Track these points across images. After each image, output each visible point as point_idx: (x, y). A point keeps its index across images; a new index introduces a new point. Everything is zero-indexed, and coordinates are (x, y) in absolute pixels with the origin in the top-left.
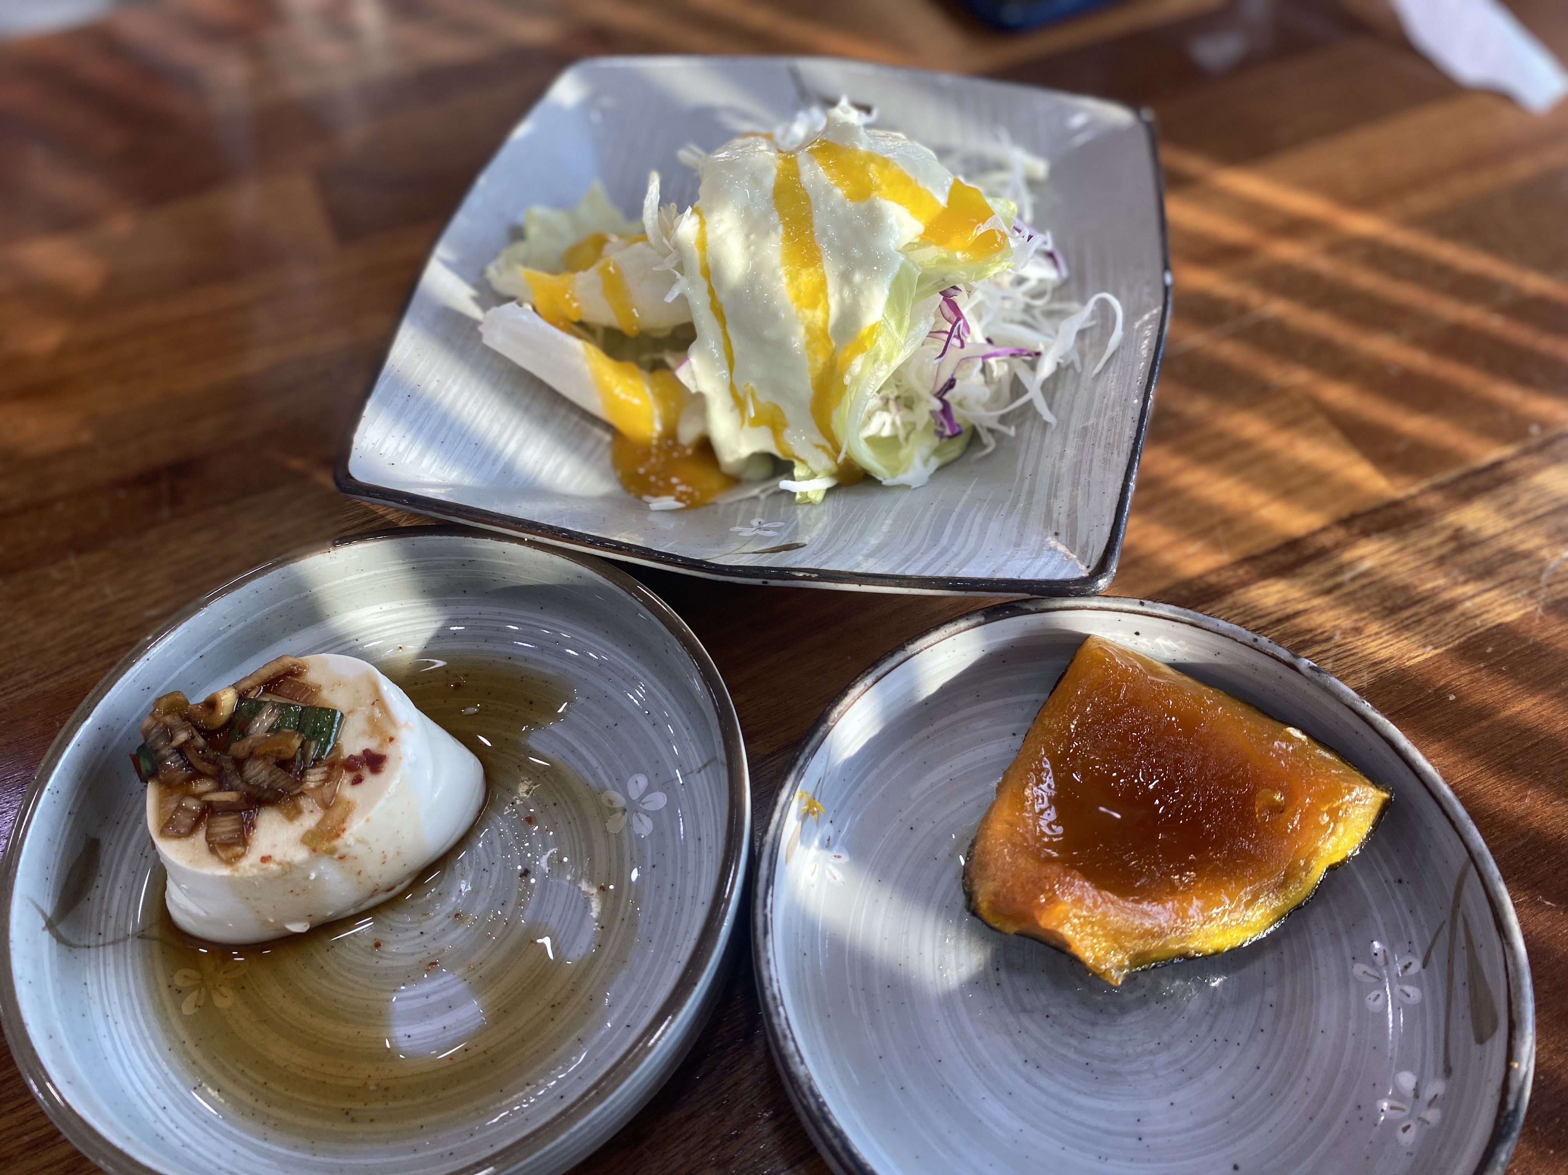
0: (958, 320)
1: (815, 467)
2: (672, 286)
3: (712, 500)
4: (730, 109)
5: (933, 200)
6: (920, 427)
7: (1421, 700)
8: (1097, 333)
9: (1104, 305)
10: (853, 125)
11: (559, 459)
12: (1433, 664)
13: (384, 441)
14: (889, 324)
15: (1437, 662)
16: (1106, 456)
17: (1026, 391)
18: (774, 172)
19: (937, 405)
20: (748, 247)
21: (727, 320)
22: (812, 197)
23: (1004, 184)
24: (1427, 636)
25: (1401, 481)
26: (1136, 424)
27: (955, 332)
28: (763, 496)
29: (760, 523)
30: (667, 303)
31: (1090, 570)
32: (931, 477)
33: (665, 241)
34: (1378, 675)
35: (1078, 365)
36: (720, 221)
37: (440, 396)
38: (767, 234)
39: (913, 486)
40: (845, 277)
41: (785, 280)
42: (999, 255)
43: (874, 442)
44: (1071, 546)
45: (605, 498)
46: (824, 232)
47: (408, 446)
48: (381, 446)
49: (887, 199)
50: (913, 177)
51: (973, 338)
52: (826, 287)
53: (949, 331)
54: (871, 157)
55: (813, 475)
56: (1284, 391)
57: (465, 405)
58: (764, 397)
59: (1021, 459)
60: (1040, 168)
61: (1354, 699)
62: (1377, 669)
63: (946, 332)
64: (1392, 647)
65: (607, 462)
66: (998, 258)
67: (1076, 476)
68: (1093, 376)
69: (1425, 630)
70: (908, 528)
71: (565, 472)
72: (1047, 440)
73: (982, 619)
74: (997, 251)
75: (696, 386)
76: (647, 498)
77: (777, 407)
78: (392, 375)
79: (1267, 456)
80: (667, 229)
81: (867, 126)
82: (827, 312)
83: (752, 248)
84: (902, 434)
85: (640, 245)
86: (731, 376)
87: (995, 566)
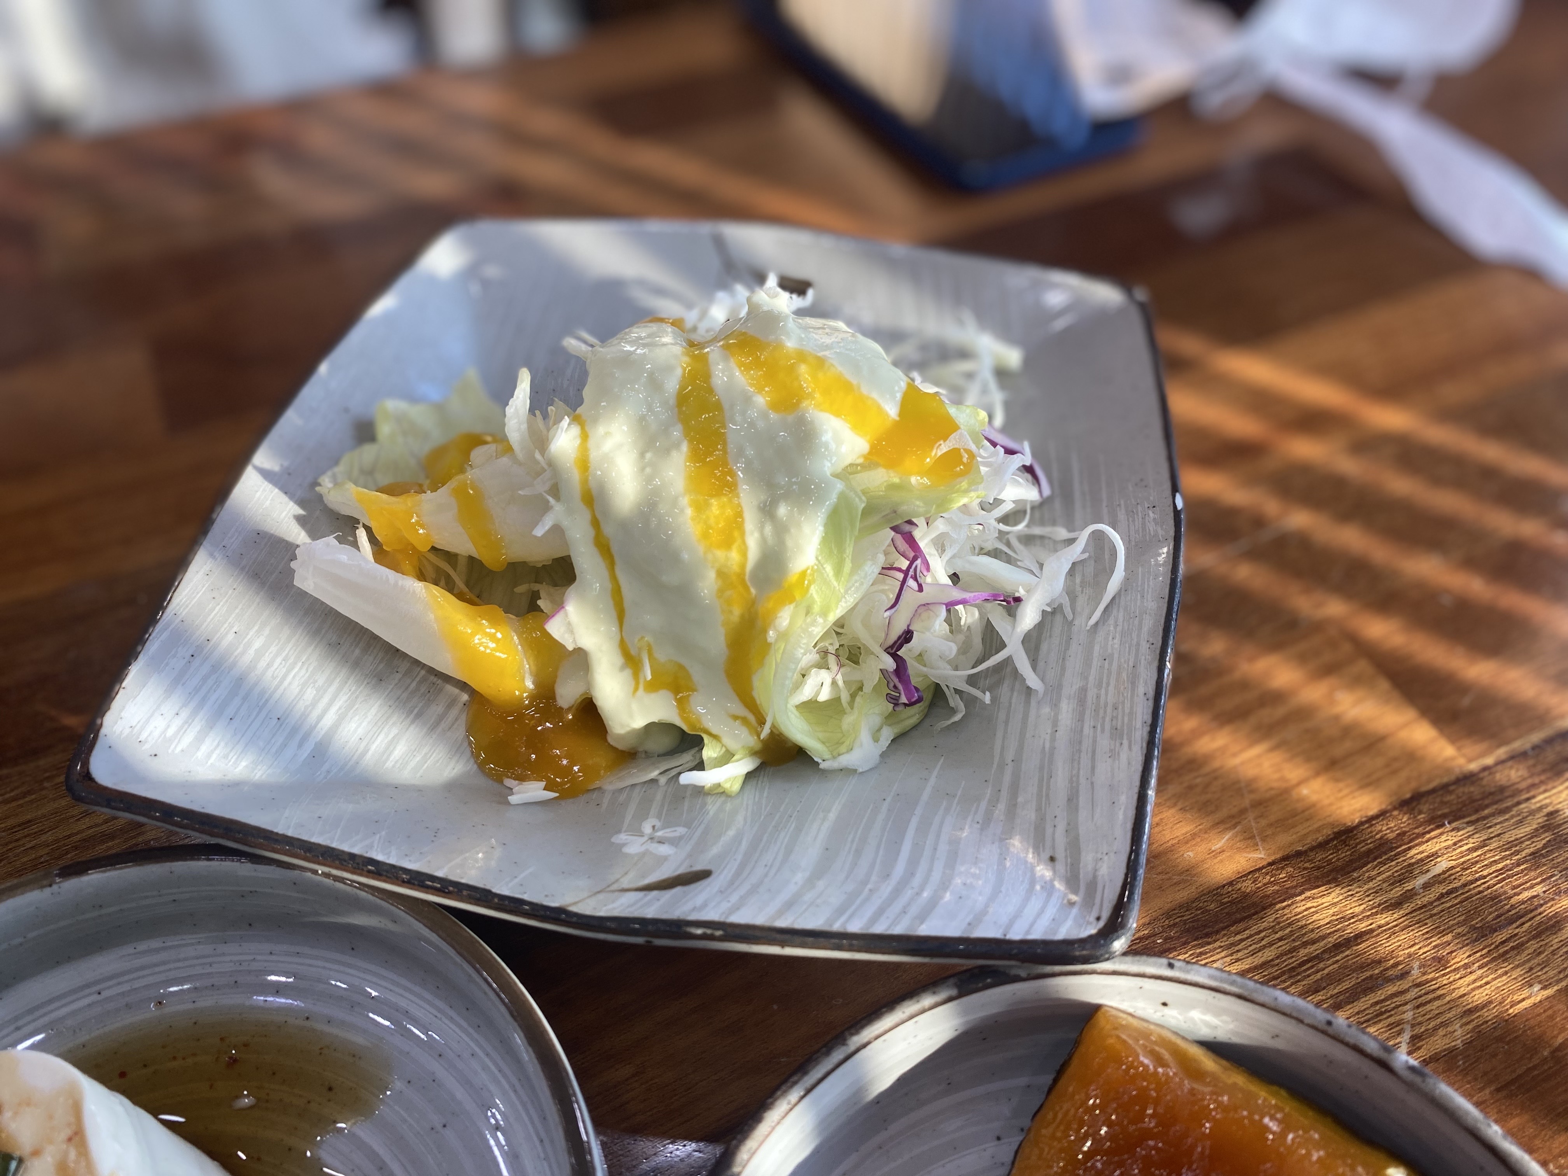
0: (915, 559)
1: (731, 743)
2: (543, 516)
3: (597, 784)
4: (642, 283)
5: (880, 410)
6: (868, 688)
7: (1535, 1068)
8: (1090, 569)
9: (1098, 538)
10: (780, 313)
11: (395, 731)
12: (1544, 1011)
13: (147, 721)
14: (824, 569)
15: (1550, 1008)
16: (1113, 747)
17: (1003, 645)
18: (679, 372)
19: (890, 664)
20: (643, 469)
21: (617, 559)
22: (726, 406)
23: (970, 376)
24: (1531, 969)
25: (1472, 749)
26: (1151, 703)
27: (911, 572)
28: (663, 780)
29: (654, 827)
30: (536, 537)
31: (1101, 924)
32: (883, 755)
33: (538, 456)
34: (1474, 1028)
35: (1067, 610)
36: (608, 434)
37: (236, 654)
38: (666, 451)
39: (861, 770)
40: (767, 511)
41: (689, 512)
42: (966, 481)
43: (810, 707)
44: (1072, 882)
45: (452, 787)
46: (741, 452)
47: (181, 727)
48: (142, 729)
49: (822, 410)
50: (855, 382)
51: (934, 577)
52: (743, 522)
53: (904, 568)
54: (802, 356)
55: (727, 757)
56: (1318, 627)
57: (269, 666)
58: (663, 655)
59: (1000, 734)
60: (1013, 357)
61: (1476, 1120)
62: (1473, 1020)
63: (899, 570)
64: (1488, 986)
65: (460, 731)
66: (964, 485)
67: (1074, 772)
68: (1088, 628)
69: (1529, 960)
70: (853, 841)
71: (400, 750)
72: (1033, 712)
73: (954, 992)
74: (963, 474)
75: (574, 641)
76: (509, 782)
77: (681, 667)
78: (173, 626)
79: (1303, 714)
80: (541, 441)
81: (800, 313)
82: (744, 552)
83: (648, 470)
84: (845, 697)
85: (505, 460)
86: (621, 631)
87: (971, 916)
